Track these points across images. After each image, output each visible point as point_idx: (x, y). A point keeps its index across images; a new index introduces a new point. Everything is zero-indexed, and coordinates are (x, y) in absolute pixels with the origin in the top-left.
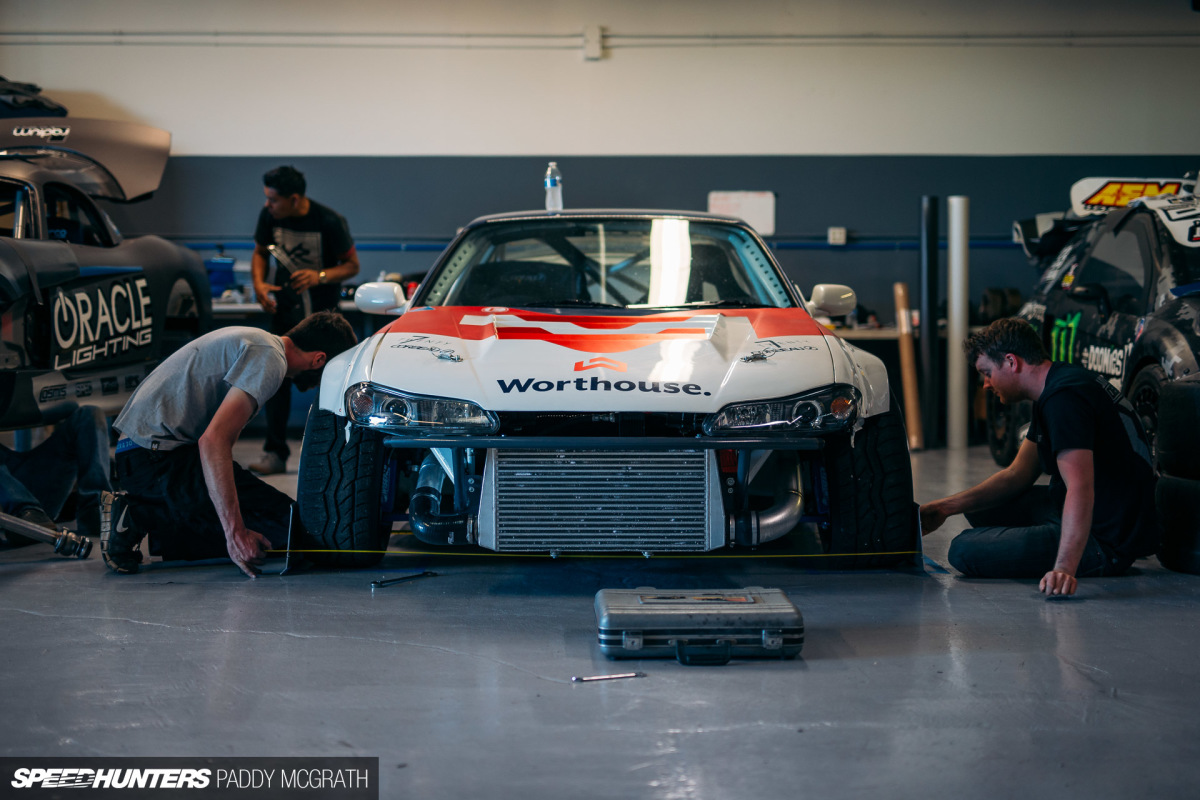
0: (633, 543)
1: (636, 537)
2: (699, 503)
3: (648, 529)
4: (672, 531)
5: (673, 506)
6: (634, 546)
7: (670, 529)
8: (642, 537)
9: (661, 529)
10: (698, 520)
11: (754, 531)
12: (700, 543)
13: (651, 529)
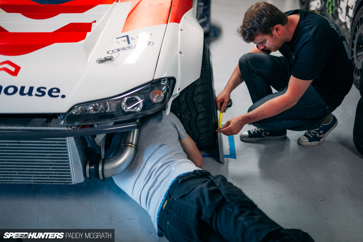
0: (29, 179)
1: (31, 176)
2: (66, 159)
3: (37, 172)
4: (52, 174)
5: (50, 160)
6: (30, 181)
7: (50, 172)
8: (34, 177)
9: (45, 172)
10: (66, 168)
11: (100, 173)
12: (69, 180)
13: (38, 172)
